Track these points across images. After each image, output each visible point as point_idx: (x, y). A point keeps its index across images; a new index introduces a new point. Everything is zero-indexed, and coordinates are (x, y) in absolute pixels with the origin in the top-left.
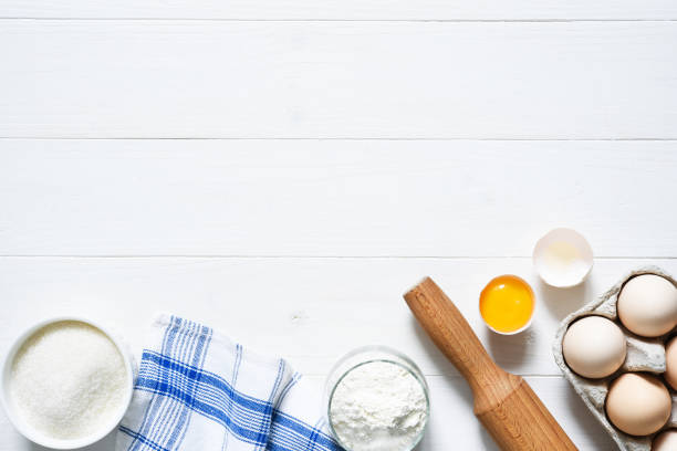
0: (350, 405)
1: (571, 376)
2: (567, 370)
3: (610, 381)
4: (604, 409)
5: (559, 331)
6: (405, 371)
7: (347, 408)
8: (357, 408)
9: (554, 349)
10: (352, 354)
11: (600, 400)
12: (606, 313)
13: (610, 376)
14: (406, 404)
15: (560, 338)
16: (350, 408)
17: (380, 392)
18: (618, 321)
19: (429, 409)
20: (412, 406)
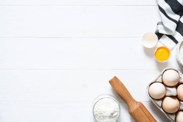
0: (99, 110)
1: (152, 99)
2: (150, 98)
3: (162, 99)
4: (162, 107)
5: (147, 87)
6: (113, 101)
7: (98, 110)
8: (100, 110)
9: (146, 92)
10: (99, 96)
11: (160, 105)
12: (159, 81)
13: (162, 98)
14: (114, 109)
15: (148, 89)
16: (99, 111)
17: (107, 106)
18: (163, 83)
19: (120, 111)
20: (115, 110)
